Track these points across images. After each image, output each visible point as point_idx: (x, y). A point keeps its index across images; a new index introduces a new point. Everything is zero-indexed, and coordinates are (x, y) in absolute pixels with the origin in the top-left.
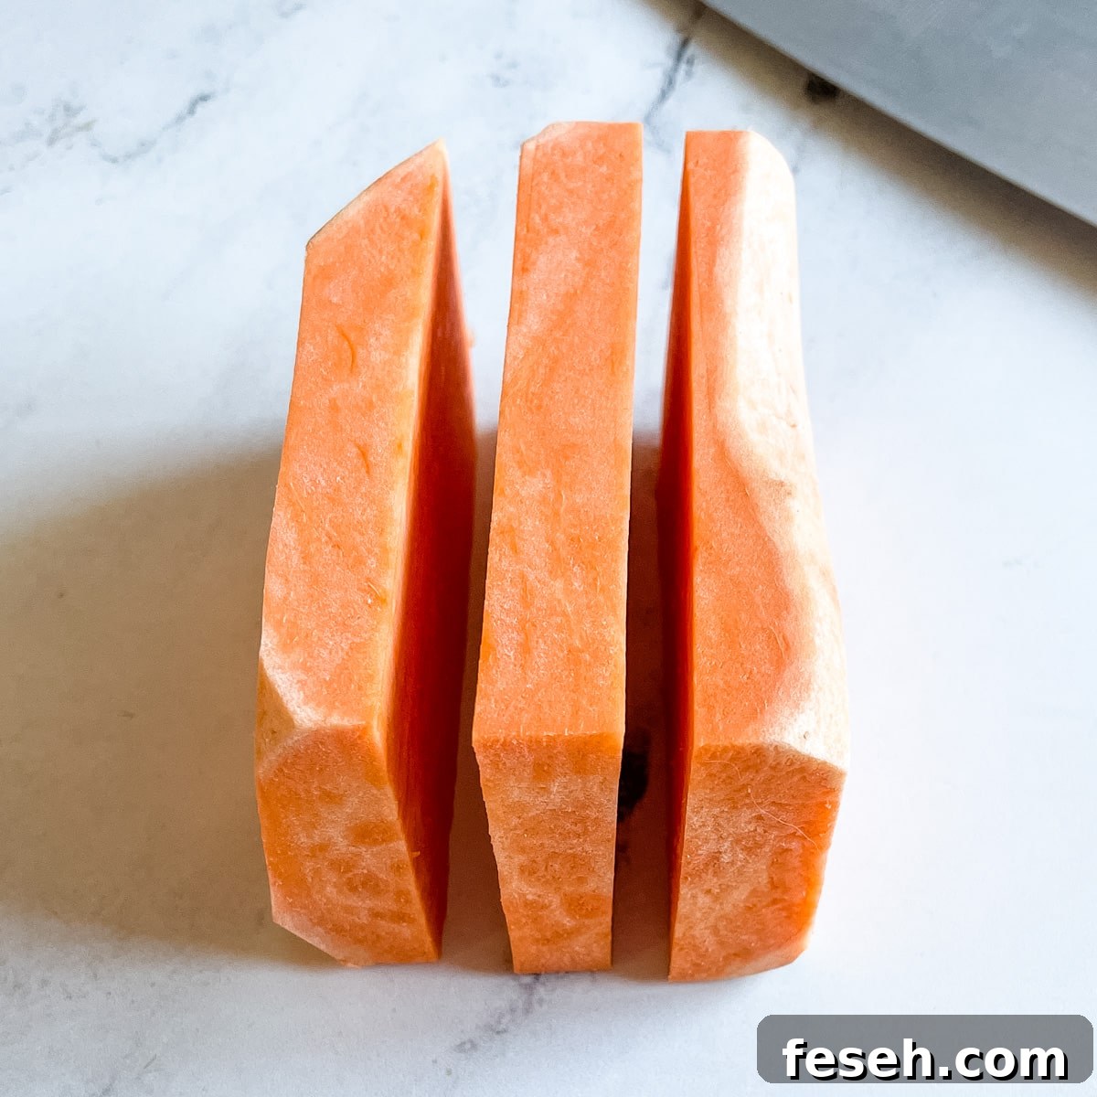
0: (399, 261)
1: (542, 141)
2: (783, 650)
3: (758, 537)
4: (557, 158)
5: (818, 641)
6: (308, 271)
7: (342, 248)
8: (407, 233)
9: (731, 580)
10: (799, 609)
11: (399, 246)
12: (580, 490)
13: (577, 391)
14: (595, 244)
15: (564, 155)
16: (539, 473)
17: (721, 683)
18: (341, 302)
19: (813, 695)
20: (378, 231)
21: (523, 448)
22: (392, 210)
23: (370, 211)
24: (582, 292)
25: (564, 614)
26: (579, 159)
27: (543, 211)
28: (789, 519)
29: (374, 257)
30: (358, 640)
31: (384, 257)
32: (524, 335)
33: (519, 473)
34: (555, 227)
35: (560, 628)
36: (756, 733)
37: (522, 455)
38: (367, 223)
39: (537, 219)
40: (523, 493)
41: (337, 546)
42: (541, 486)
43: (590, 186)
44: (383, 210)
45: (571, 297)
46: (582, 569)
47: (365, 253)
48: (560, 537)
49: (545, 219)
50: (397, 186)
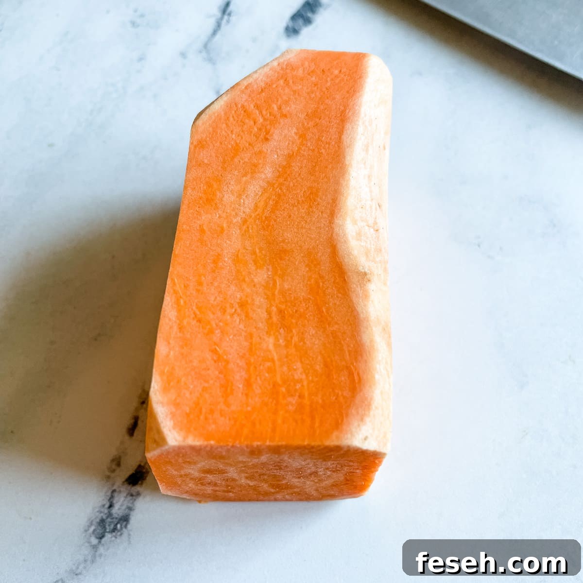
0: (242, 138)
1: (281, 60)
2: (357, 381)
3: (349, 307)
4: (288, 71)
5: (377, 376)
6: (191, 143)
7: (211, 129)
8: (247, 121)
9: (332, 333)
10: (368, 355)
11: (242, 129)
12: (287, 280)
13: (290, 216)
14: (306, 124)
15: (293, 69)
16: (265, 267)
17: (320, 401)
18: (209, 163)
19: (372, 413)
20: (231, 119)
21: (258, 251)
22: (240, 106)
23: (227, 106)
24: (296, 154)
25: (273, 360)
26: (300, 71)
27: (279, 103)
28: (366, 296)
29: (228, 135)
30: (206, 385)
31: (234, 135)
32: (263, 180)
33: (254, 268)
34: (284, 113)
35: (269, 370)
36: (338, 438)
37: (257, 256)
38: (225, 114)
39: (275, 107)
40: (256, 280)
41: (199, 321)
42: (266, 276)
43: (305, 88)
44: (235, 106)
45: (290, 157)
46: (285, 331)
47: (224, 132)
48: (274, 309)
49: (280, 108)
50: (242, 92)
